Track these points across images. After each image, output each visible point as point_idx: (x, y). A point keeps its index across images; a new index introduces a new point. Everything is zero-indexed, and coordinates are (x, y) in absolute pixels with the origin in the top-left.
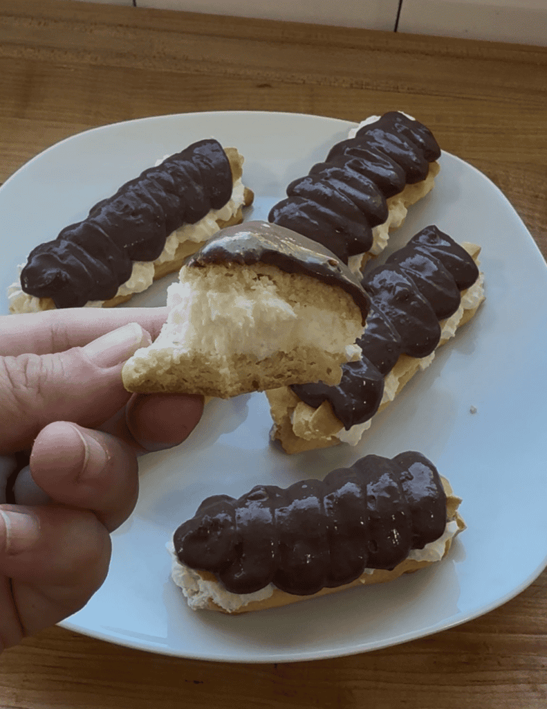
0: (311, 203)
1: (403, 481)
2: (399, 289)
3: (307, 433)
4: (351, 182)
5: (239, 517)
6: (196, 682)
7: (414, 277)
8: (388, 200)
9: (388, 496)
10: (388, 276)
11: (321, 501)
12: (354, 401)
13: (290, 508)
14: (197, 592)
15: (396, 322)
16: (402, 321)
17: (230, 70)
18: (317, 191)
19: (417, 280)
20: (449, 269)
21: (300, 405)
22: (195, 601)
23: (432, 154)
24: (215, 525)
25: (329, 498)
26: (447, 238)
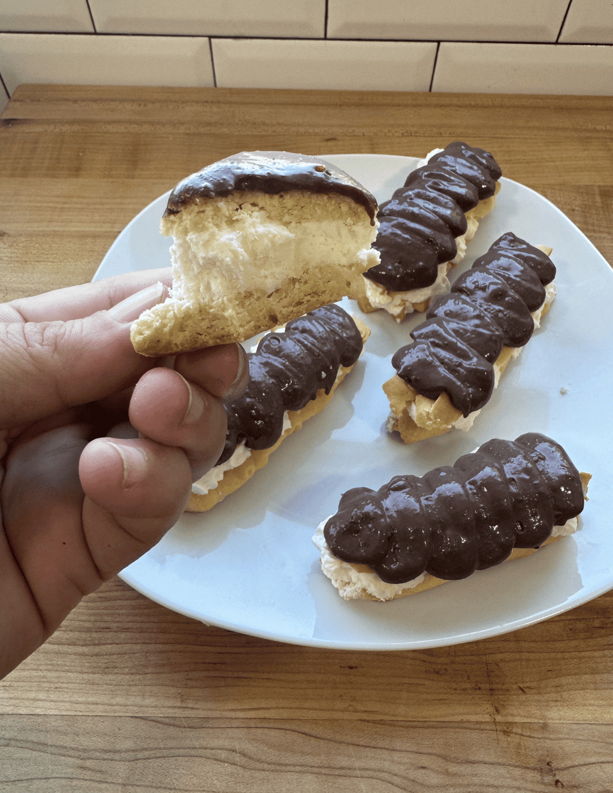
0: (401, 220)
1: (536, 461)
2: (492, 287)
3: (429, 423)
4: (433, 200)
5: (387, 509)
6: (351, 668)
7: (503, 277)
8: (466, 214)
9: (528, 477)
10: (479, 277)
11: (464, 487)
12: (470, 390)
13: (434, 496)
14: (349, 583)
15: (495, 317)
16: (500, 315)
17: (301, 130)
18: (404, 210)
19: (508, 279)
20: (531, 267)
21: (419, 398)
22: (348, 592)
23: (495, 174)
24: (367, 518)
25: (470, 483)
26: (523, 242)
